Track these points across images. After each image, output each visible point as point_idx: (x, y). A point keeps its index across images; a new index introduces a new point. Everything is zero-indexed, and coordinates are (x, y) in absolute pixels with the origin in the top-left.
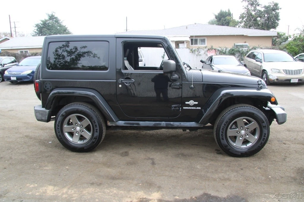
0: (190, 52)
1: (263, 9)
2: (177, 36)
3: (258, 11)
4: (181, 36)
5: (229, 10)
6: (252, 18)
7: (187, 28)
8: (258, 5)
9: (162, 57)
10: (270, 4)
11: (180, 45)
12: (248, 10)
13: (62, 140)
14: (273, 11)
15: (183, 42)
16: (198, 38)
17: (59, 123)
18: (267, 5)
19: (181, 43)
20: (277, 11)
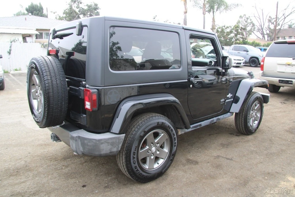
0: (42, 47)
1: (86, 8)
2: (20, 28)
3: (81, 9)
4: (25, 28)
5: (40, 4)
6: (77, 15)
7: (26, 20)
8: (81, 3)
9: (8, 52)
10: (92, 4)
11: (28, 39)
12: (71, 6)
13: (139, 172)
14: (95, 10)
15: (30, 36)
16: (44, 32)
17: (135, 150)
18: (89, 4)
19: (29, 37)
20: (97, 10)
